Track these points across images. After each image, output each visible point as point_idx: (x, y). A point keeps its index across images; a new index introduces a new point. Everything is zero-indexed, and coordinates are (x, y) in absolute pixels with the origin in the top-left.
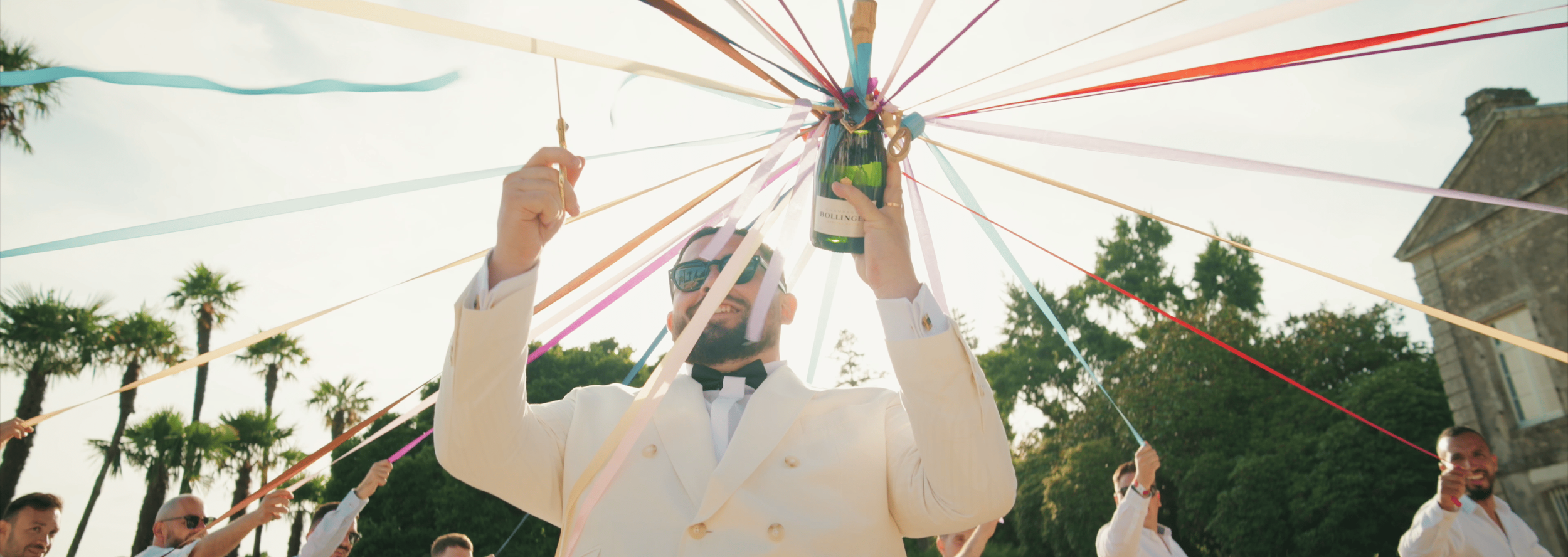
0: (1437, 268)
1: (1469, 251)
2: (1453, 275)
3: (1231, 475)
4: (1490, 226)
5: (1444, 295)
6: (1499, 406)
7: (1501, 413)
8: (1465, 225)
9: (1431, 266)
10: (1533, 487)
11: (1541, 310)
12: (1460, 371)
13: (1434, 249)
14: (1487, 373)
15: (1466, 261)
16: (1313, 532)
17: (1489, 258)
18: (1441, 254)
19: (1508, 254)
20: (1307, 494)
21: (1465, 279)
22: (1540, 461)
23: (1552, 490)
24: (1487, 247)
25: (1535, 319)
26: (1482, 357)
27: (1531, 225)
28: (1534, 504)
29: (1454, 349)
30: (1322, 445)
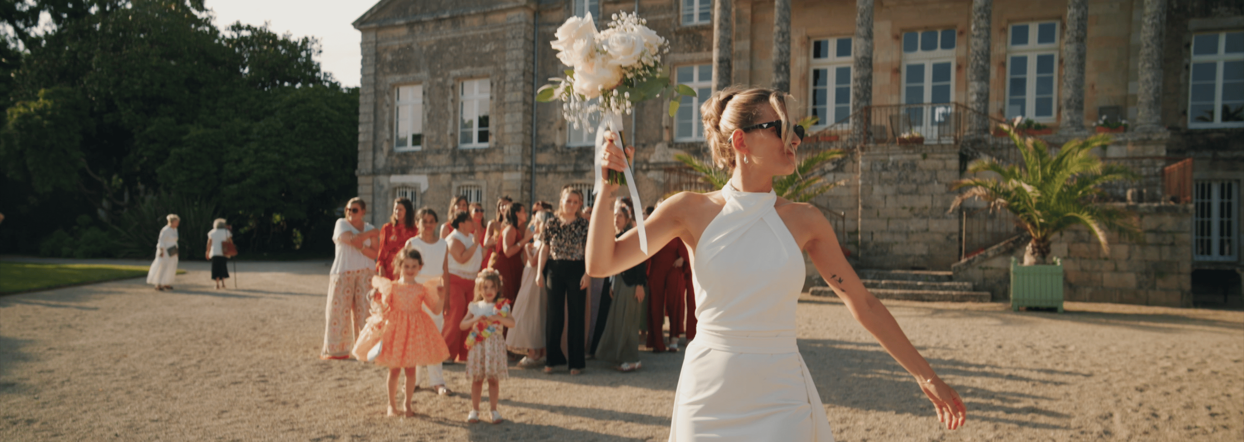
0: (377, 42)
1: (399, 38)
2: (385, 50)
3: (185, 138)
4: (416, 28)
5: (377, 60)
6: (388, 136)
7: (388, 141)
8: (402, 22)
9: (374, 39)
10: (389, 184)
11: (429, 89)
12: (372, 110)
13: (379, 29)
14: (387, 116)
15: (396, 45)
16: (235, 186)
17: (410, 46)
18: (381, 34)
19: (421, 49)
20: (238, 161)
21: (392, 55)
22: (399, 171)
23: (399, 188)
24: (410, 40)
25: (424, 93)
26: (388, 106)
27: (438, 37)
28: (387, 193)
29: (373, 96)
30: (255, 130)
